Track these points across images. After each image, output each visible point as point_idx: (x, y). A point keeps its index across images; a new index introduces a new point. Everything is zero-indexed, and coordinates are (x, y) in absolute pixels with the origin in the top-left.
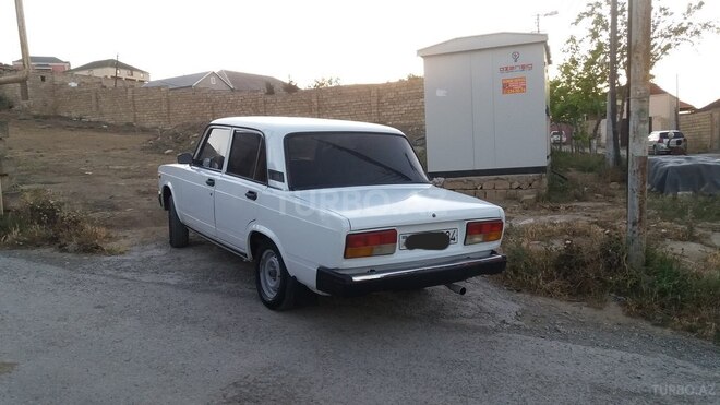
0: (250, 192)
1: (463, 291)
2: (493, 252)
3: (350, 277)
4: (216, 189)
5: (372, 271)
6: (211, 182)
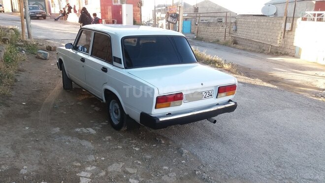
0: (103, 68)
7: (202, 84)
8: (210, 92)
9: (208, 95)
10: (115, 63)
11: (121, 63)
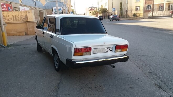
1: (114, 67)
2: (125, 55)
3: (75, 62)
4: (45, 35)
5: (84, 60)
6: (44, 33)
7: (104, 43)
8: (111, 48)
9: (109, 50)
10: (57, 33)
11: (59, 32)
